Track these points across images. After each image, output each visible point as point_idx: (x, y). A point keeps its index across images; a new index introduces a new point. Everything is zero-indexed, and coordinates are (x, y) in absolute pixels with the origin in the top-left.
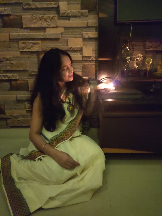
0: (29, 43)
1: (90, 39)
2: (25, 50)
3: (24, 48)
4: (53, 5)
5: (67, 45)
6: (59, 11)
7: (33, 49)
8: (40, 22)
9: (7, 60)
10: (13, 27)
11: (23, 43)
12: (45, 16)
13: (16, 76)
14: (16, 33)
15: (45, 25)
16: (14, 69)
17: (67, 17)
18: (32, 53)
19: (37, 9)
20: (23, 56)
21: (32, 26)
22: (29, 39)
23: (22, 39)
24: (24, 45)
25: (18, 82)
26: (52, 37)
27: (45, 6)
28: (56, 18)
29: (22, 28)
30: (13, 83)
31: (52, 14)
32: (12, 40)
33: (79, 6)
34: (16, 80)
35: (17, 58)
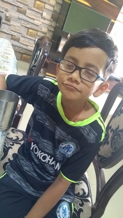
0: (26, 23)
1: (51, 31)
2: (23, 25)
3: (23, 24)
4: (41, 12)
5: (41, 30)
6: (42, 15)
7: (27, 26)
8: (34, 16)
9: (14, 26)
10: (21, 13)
11: (24, 22)
12: (36, 15)
13: (15, 34)
14: (22, 16)
15: (35, 18)
16: (16, 31)
17: (45, 19)
18: (26, 27)
19: (34, 10)
20: (21, 27)
21: (30, 16)
22: (27, 21)
23: (23, 20)
24: (23, 23)
25: (16, 37)
26: (36, 24)
27: (38, 11)
28: (40, 17)
29: (25, 15)
30: (13, 36)
31: (39, 15)
32: (19, 18)
33: (50, 17)
34: (15, 36)
35: (18, 27)
